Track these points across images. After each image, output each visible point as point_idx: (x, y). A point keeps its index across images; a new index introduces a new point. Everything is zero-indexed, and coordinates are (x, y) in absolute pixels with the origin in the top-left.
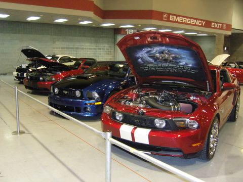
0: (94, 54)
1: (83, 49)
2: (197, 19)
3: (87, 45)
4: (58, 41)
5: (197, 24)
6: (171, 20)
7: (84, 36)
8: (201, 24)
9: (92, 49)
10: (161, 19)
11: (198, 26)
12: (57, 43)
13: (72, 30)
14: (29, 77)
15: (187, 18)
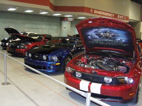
0: (48, 32)
1: (41, 29)
2: (110, 13)
3: (44, 27)
4: (27, 23)
5: (110, 16)
6: (95, 13)
7: (43, 21)
8: (112, 16)
9: (47, 29)
10: (89, 12)
11: (110, 17)
12: (26, 25)
13: (35, 17)
14: (10, 46)
15: (104, 12)
